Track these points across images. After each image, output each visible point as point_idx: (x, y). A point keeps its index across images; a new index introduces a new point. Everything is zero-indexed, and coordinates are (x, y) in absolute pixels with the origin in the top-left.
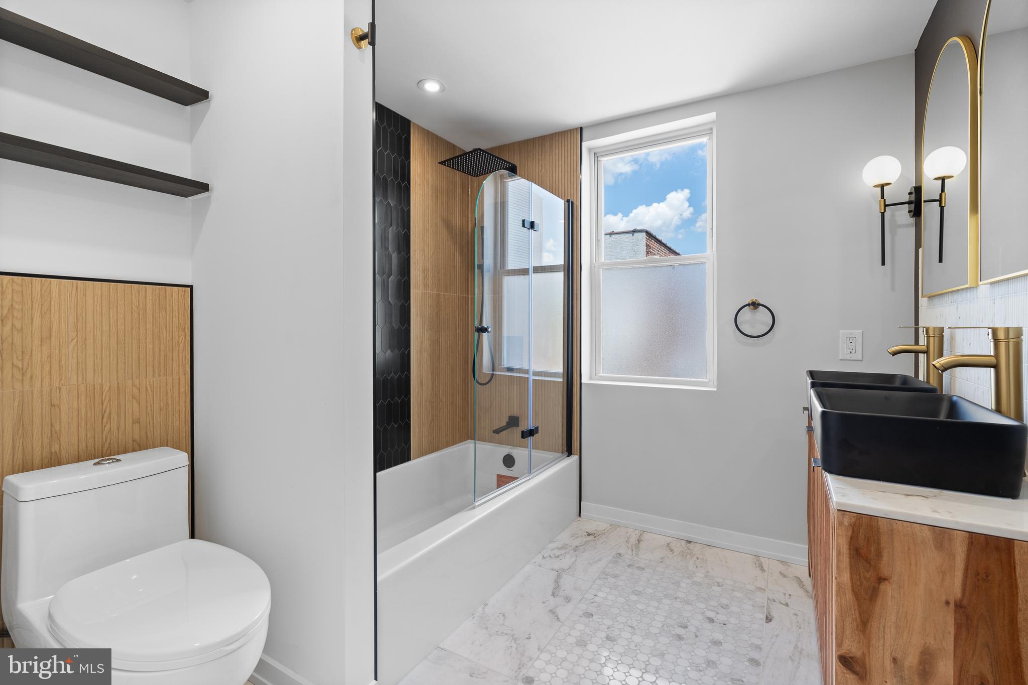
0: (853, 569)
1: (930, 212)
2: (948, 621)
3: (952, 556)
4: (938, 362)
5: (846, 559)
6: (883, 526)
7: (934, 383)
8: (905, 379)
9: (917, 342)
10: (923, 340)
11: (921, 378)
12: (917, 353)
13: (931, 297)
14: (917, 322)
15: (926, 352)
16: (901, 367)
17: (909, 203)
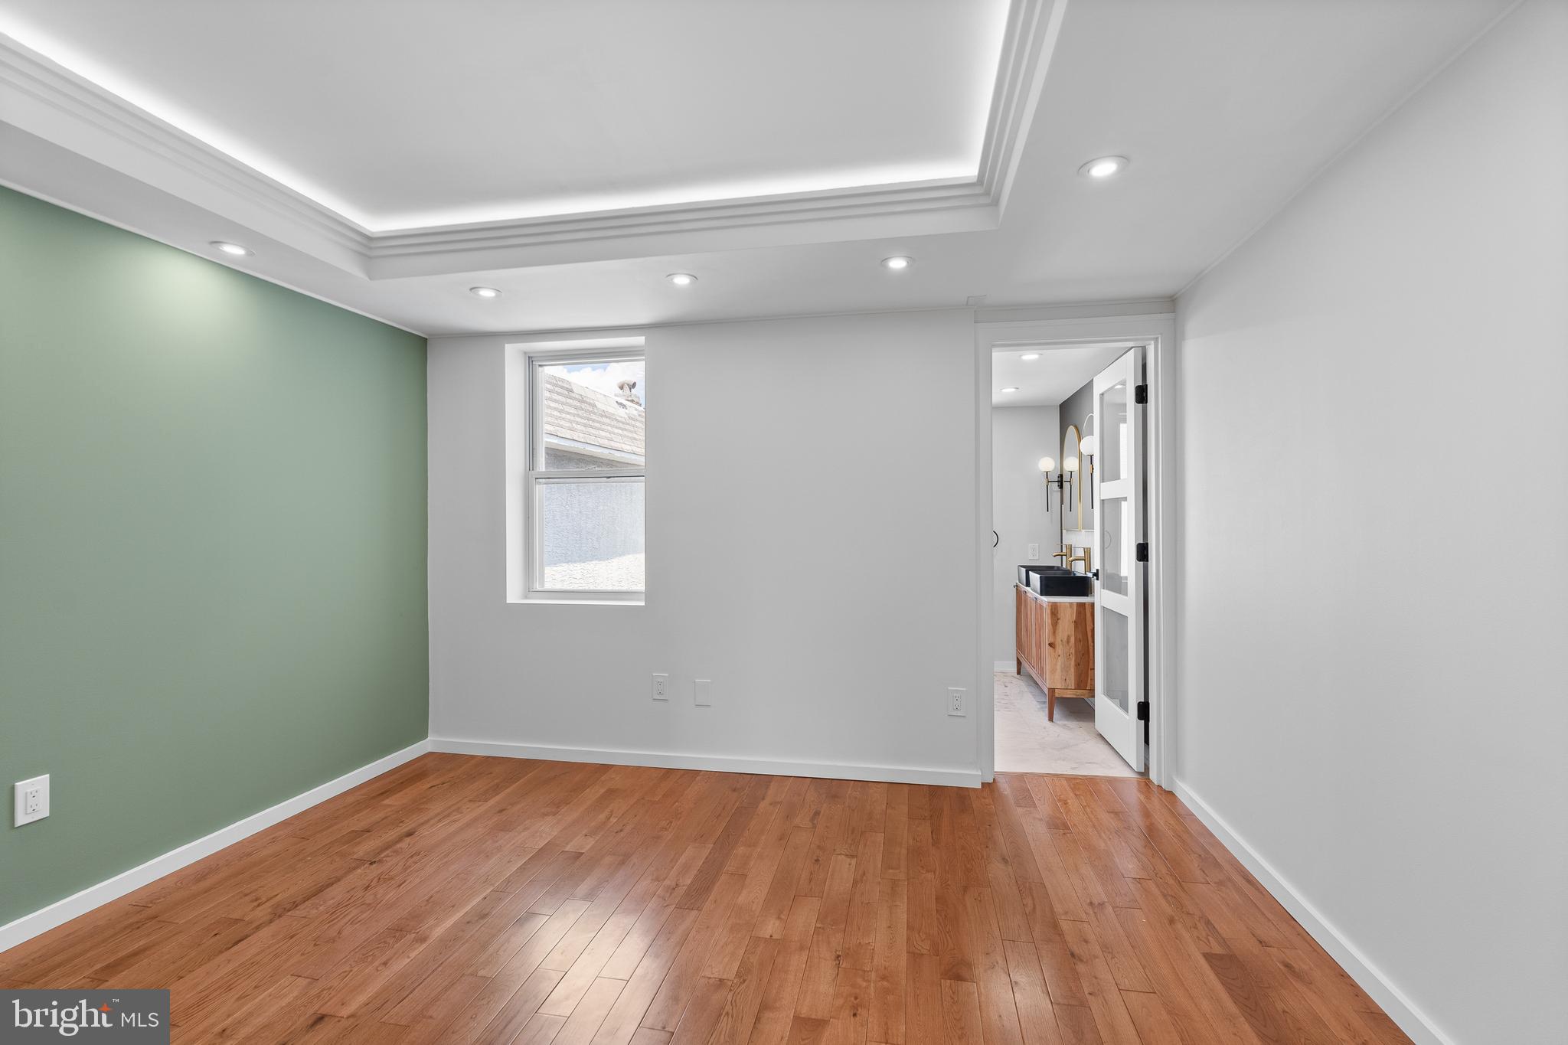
0: (1052, 617)
1: (1066, 485)
2: (1073, 625)
3: (1073, 609)
4: (1071, 559)
5: (1050, 616)
6: (1059, 604)
7: (1069, 568)
8: (1058, 567)
9: (1062, 551)
10: (1064, 550)
11: (1064, 566)
12: (1062, 555)
13: (1067, 530)
14: (1062, 543)
15: (1066, 555)
16: (1055, 562)
17: (1058, 481)
